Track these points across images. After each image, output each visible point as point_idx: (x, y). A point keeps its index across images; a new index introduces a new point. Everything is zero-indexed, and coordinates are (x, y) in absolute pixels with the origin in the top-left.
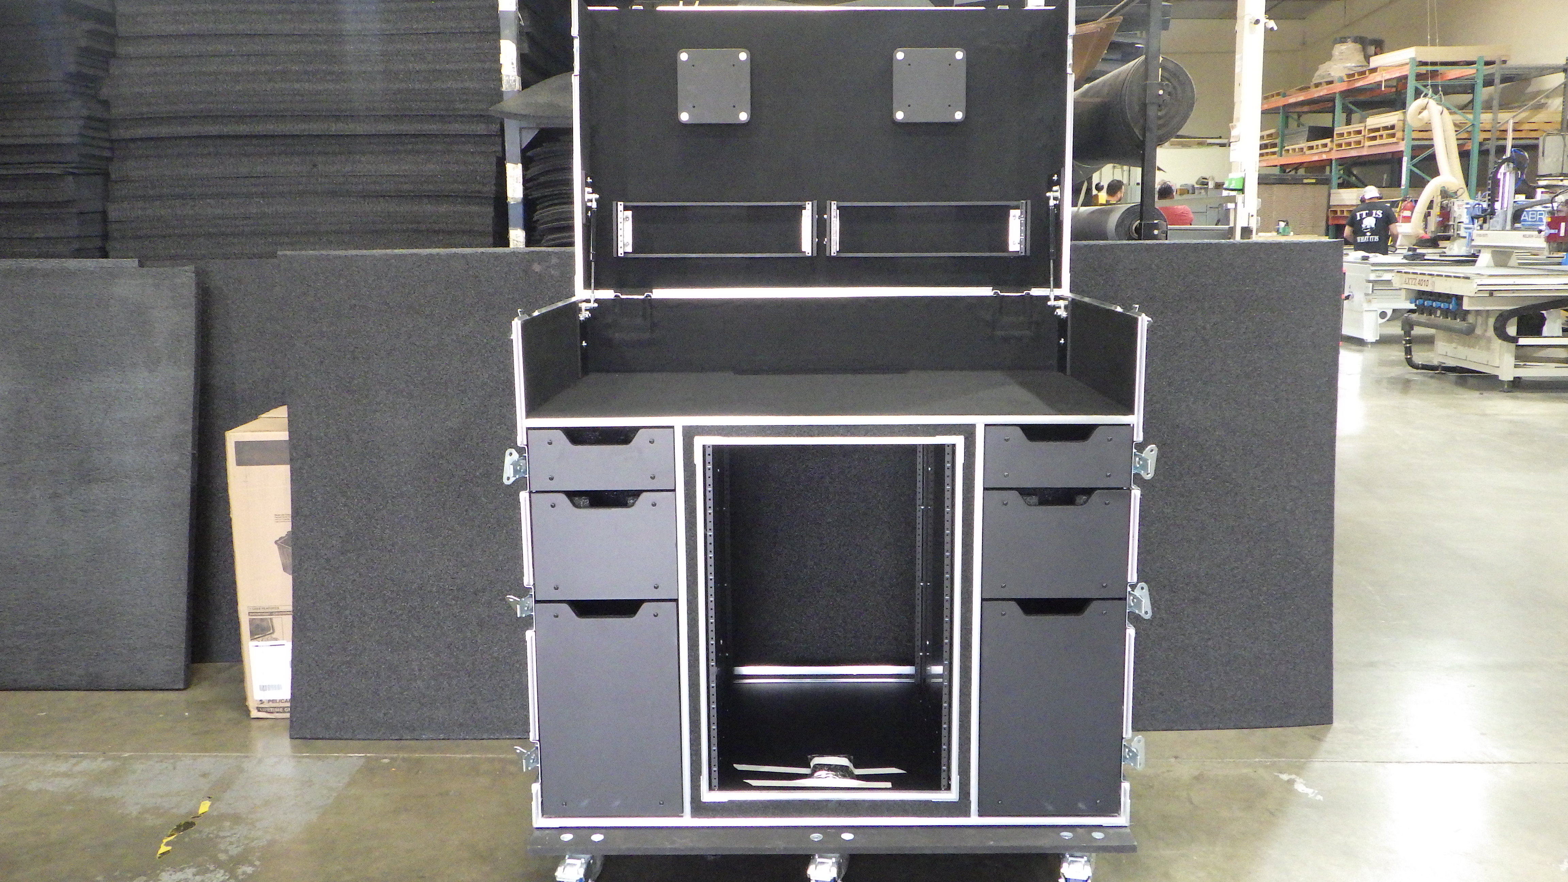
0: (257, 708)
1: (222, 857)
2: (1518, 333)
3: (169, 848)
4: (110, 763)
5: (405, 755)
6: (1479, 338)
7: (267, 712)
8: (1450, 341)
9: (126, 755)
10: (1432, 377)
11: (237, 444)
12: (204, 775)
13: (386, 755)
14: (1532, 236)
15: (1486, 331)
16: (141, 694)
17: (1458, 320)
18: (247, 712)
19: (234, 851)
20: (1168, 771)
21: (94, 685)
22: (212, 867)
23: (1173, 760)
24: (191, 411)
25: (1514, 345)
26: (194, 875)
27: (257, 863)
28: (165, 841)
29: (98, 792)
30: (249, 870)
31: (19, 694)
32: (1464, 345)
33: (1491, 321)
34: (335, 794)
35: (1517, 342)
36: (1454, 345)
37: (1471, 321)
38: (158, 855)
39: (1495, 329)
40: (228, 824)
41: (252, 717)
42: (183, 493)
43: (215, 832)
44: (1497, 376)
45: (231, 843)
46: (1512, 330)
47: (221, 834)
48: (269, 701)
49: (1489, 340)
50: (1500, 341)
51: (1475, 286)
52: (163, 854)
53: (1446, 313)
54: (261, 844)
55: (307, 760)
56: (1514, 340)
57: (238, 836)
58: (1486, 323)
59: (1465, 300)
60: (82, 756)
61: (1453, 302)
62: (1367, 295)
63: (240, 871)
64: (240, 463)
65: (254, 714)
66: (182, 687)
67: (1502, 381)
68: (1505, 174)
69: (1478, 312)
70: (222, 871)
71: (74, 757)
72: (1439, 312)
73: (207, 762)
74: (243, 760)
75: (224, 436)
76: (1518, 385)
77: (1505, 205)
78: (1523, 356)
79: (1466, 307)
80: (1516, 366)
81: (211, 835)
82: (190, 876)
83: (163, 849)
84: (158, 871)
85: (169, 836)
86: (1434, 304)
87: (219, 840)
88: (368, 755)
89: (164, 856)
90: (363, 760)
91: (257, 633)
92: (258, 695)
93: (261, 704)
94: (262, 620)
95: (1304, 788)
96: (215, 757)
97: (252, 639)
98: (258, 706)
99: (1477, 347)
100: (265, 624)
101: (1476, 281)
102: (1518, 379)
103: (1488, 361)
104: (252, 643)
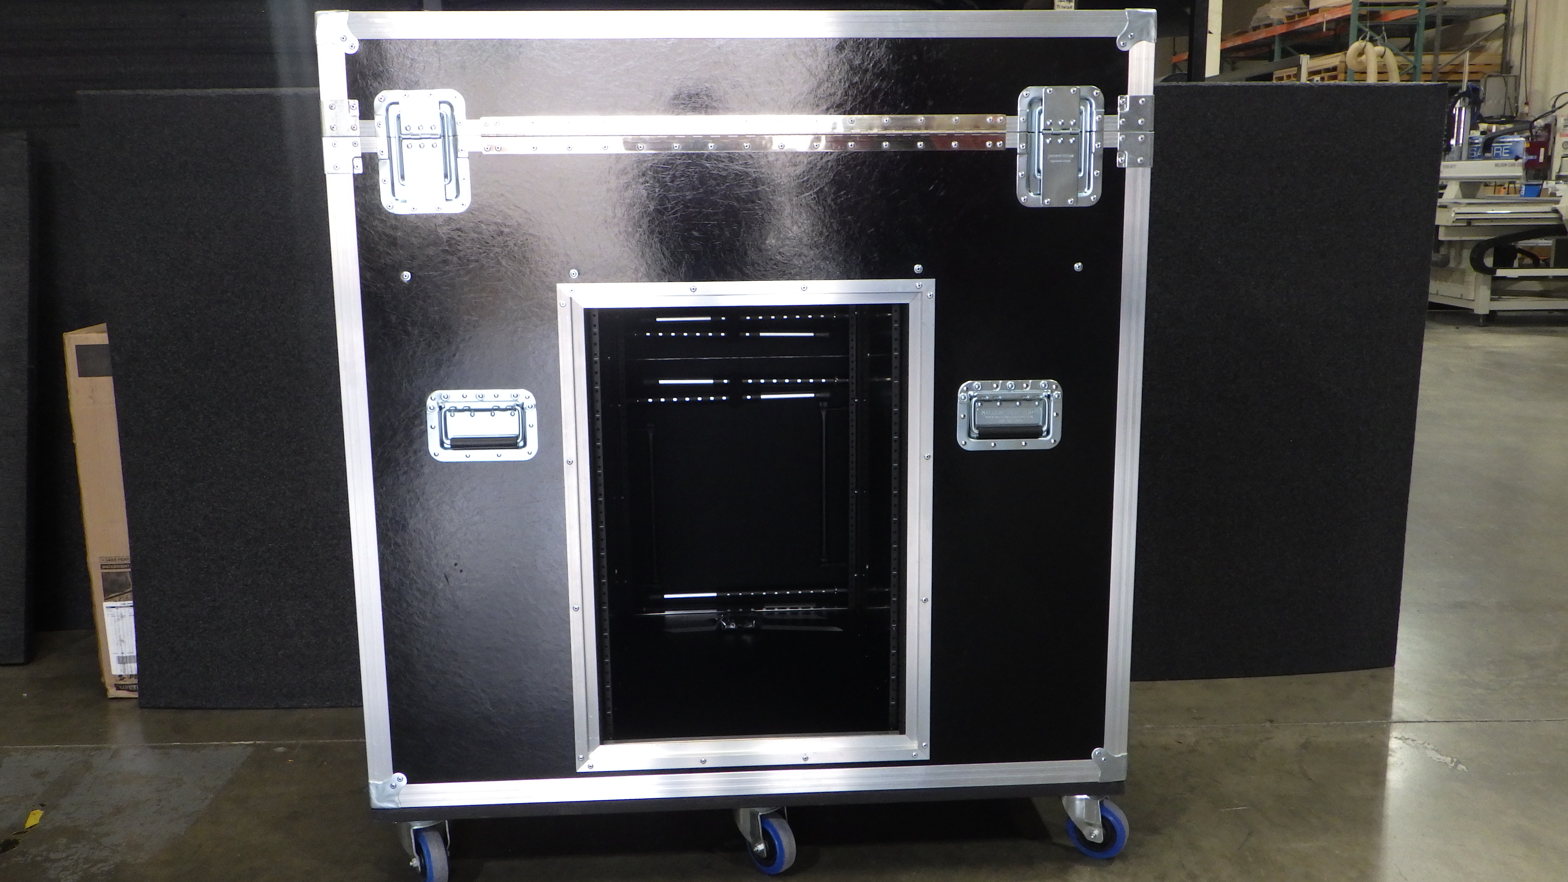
0: (115, 685)
2: (1494, 264)
5: (307, 742)
6: (1452, 271)
7: (128, 690)
11: (78, 348)
12: (39, 775)
13: (282, 742)
14: (1506, 165)
15: (1460, 263)
18: (103, 689)
20: (1268, 739)
23: (1268, 725)
24: (26, 314)
25: (1489, 277)
33: (1467, 254)
34: (211, 796)
35: (1495, 274)
37: (1443, 253)
39: (1472, 260)
40: (64, 840)
41: (110, 696)
42: (18, 418)
43: (45, 853)
44: (1472, 310)
45: (65, 869)
46: (1489, 262)
47: (52, 856)
48: (131, 676)
49: (1463, 272)
50: (1475, 273)
51: (1453, 215)
54: (107, 869)
55: (176, 751)
56: (1491, 271)
57: (75, 857)
58: (1460, 255)
59: (1441, 231)
64: (83, 373)
65: (112, 693)
66: (22, 660)
67: (1478, 316)
68: (1460, 110)
69: (1452, 243)
73: (44, 757)
74: (93, 753)
75: (62, 338)
76: (1492, 320)
77: (1461, 142)
78: (1499, 289)
79: (1441, 237)
80: (1492, 300)
81: (39, 858)
87: (48, 865)
88: (258, 742)
90: (250, 750)
91: (112, 591)
92: (116, 669)
93: (120, 680)
94: (119, 574)
95: (1439, 756)
96: (56, 749)
97: (106, 600)
98: (116, 683)
99: (1450, 280)
100: (122, 579)
101: (1454, 209)
102: (1493, 313)
103: (1462, 295)
104: (106, 604)
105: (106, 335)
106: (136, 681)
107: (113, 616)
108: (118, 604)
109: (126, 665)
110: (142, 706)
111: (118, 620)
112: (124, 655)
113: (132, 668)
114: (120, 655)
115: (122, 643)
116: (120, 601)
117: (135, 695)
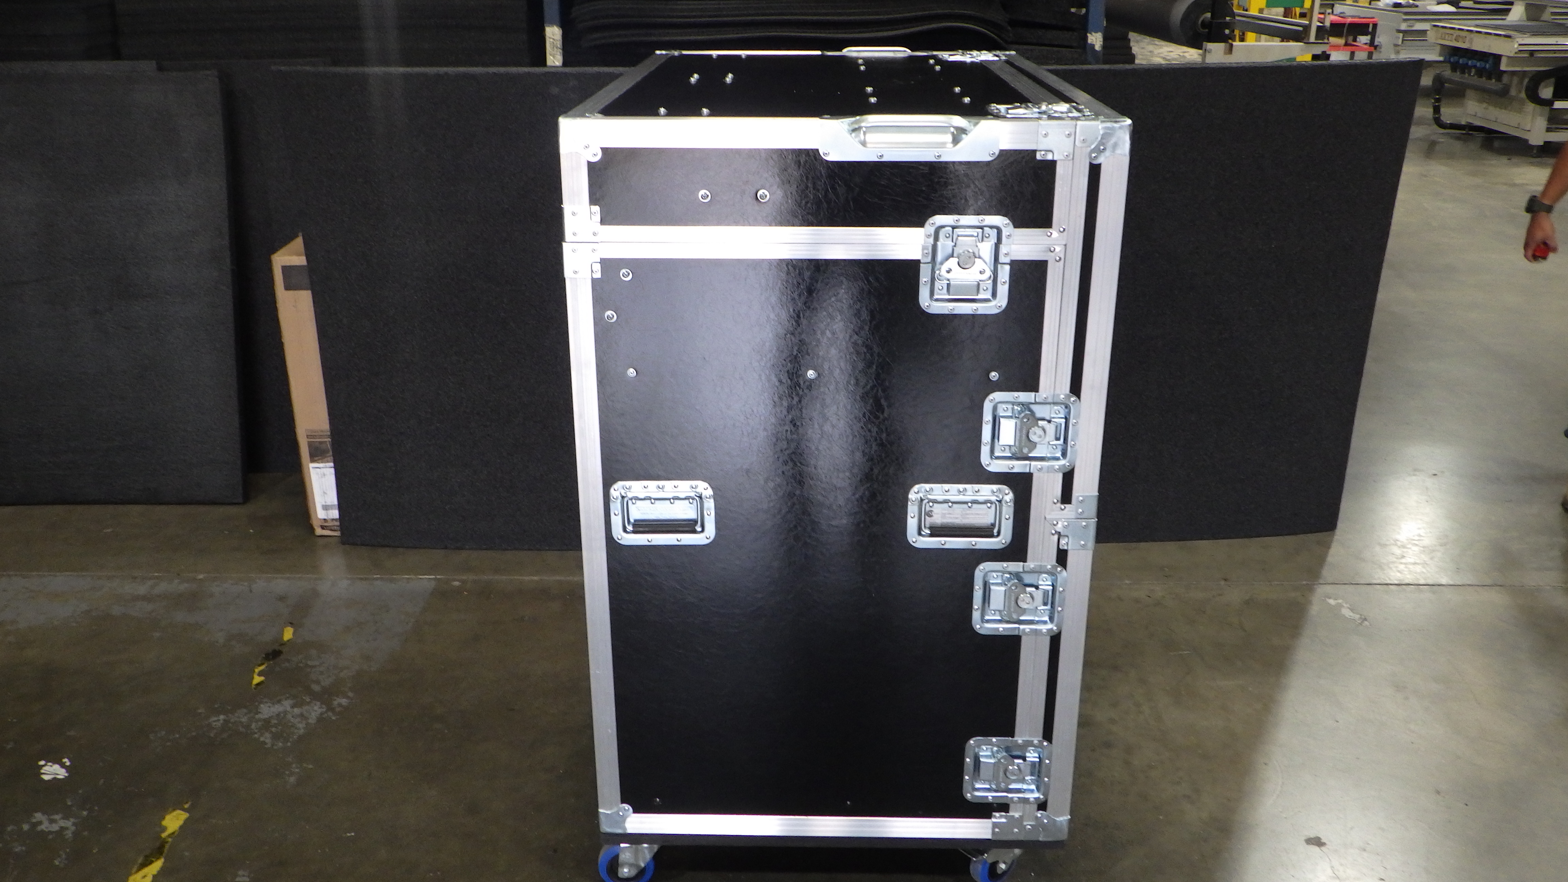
0: (321, 526)
1: (316, 688)
2: (1553, 96)
3: (262, 678)
4: (186, 585)
5: (475, 577)
6: (1510, 100)
7: (331, 530)
8: (1481, 101)
9: (201, 576)
10: (1458, 138)
11: (284, 268)
12: (282, 598)
13: (456, 577)
15: (1518, 92)
16: (202, 509)
17: (1494, 80)
18: (312, 529)
19: (326, 682)
20: (1220, 595)
21: (154, 498)
22: (308, 700)
23: (1223, 583)
24: (227, 224)
25: (1547, 109)
26: (293, 707)
27: (350, 694)
28: (257, 671)
29: (180, 616)
30: (344, 701)
31: (80, 508)
32: (1496, 105)
33: (1524, 83)
34: (413, 620)
35: (1551, 106)
36: (1485, 105)
37: (1506, 83)
38: (253, 686)
40: (315, 652)
41: (317, 534)
42: (226, 310)
43: (303, 661)
44: (1526, 141)
45: (322, 673)
46: (1547, 93)
47: (309, 663)
48: (333, 520)
49: (1520, 103)
50: (1532, 104)
51: (1516, 46)
52: (258, 684)
53: (1480, 73)
54: (350, 674)
55: (379, 582)
56: (1549, 103)
57: (327, 665)
58: (1521, 82)
59: (1504, 61)
60: (157, 578)
61: (1490, 62)
62: (1396, 45)
63: (335, 703)
64: (288, 287)
65: (319, 531)
67: (1532, 147)
69: (1513, 73)
70: (318, 703)
71: (150, 579)
72: (1473, 70)
73: (281, 584)
74: (316, 582)
75: (270, 258)
76: (1547, 150)
78: (1556, 120)
79: (1503, 67)
80: (1549, 130)
81: (300, 665)
82: (289, 709)
83: (257, 679)
84: (257, 704)
85: (260, 665)
86: (1470, 63)
87: (309, 670)
88: (438, 577)
89: (259, 687)
90: (433, 584)
91: (317, 454)
92: (321, 514)
93: (325, 522)
94: (321, 443)
95: (1351, 614)
96: (288, 578)
97: (312, 461)
98: (322, 524)
99: (1510, 108)
100: (323, 446)
101: (1518, 40)
102: (1547, 143)
103: (1519, 124)
104: (312, 465)
105: (304, 258)
106: (338, 523)
107: (317, 474)
108: (321, 465)
109: (328, 512)
110: (343, 543)
111: (322, 477)
112: (327, 504)
113: (335, 514)
114: (324, 504)
115: (326, 495)
116: (322, 462)
117: (338, 534)
